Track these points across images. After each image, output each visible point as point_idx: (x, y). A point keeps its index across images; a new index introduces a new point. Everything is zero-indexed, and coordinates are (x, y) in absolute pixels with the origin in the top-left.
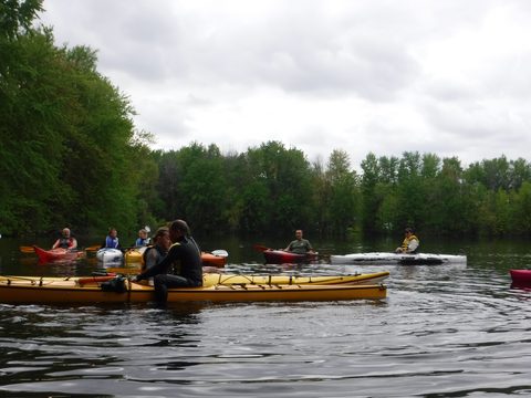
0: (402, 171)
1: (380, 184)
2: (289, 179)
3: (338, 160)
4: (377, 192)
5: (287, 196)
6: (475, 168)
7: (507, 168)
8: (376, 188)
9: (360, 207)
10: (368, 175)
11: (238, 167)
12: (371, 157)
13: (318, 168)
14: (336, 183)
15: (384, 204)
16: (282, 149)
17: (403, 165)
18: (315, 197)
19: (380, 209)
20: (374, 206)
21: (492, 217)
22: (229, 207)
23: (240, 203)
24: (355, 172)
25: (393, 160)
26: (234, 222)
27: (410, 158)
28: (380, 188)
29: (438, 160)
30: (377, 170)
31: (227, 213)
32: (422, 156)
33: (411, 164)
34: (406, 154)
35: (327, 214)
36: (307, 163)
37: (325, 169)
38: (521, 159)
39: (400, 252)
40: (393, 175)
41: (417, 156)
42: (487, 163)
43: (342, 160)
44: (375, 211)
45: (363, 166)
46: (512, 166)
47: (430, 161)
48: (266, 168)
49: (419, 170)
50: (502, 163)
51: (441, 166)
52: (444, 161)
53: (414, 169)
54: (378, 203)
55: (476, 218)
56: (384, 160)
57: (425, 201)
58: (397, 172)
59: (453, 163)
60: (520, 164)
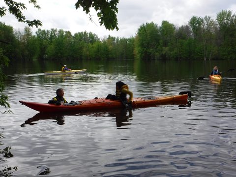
0: (51, 35)
2: (9, 38)
3: (27, 30)
4: (44, 43)
6: (76, 35)
7: (87, 35)
17: (51, 33)
20: (43, 49)
21: (88, 53)
24: (34, 36)
25: (48, 31)
27: (54, 31)
29: (64, 32)
32: (58, 30)
34: (52, 29)
35: (27, 52)
41: (56, 30)
42: (79, 33)
43: (29, 31)
45: (36, 33)
46: (88, 35)
47: (61, 31)
51: (65, 34)
52: (66, 32)
54: (45, 48)
55: (81, 53)
56: (44, 31)
58: (49, 36)
59: (69, 33)
60: (90, 34)
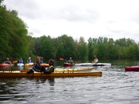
0: (98, 42)
1: (93, 45)
2: (69, 44)
3: (82, 39)
5: (69, 49)
6: (117, 41)
7: (125, 41)
8: (92, 46)
9: (88, 51)
10: (90, 43)
11: (55, 41)
12: (90, 38)
13: (76, 41)
14: (81, 45)
15: (94, 50)
16: (67, 36)
17: (98, 40)
18: (76, 49)
19: (93, 52)
20: (91, 51)
21: (122, 53)
22: (53, 52)
23: (56, 51)
24: (86, 42)
25: (96, 39)
26: (55, 56)
27: (101, 39)
28: (93, 46)
29: (108, 39)
30: (92, 41)
31: (53, 53)
32: (103, 38)
33: (101, 40)
34: (99, 37)
35: (79, 53)
36: (74, 40)
37: (78, 42)
38: (129, 38)
39: (93, 63)
40: (96, 43)
41: (102, 38)
42: (120, 40)
43: (83, 39)
44: (92, 52)
45: (88, 41)
46: (127, 40)
47: (106, 39)
48: (63, 41)
49: (103, 41)
50: (124, 39)
51: (108, 40)
52: (109, 39)
53: (101, 41)
54: (92, 50)
56: (94, 39)
57: (104, 49)
58: (97, 42)
59: (112, 39)
60: (129, 40)
